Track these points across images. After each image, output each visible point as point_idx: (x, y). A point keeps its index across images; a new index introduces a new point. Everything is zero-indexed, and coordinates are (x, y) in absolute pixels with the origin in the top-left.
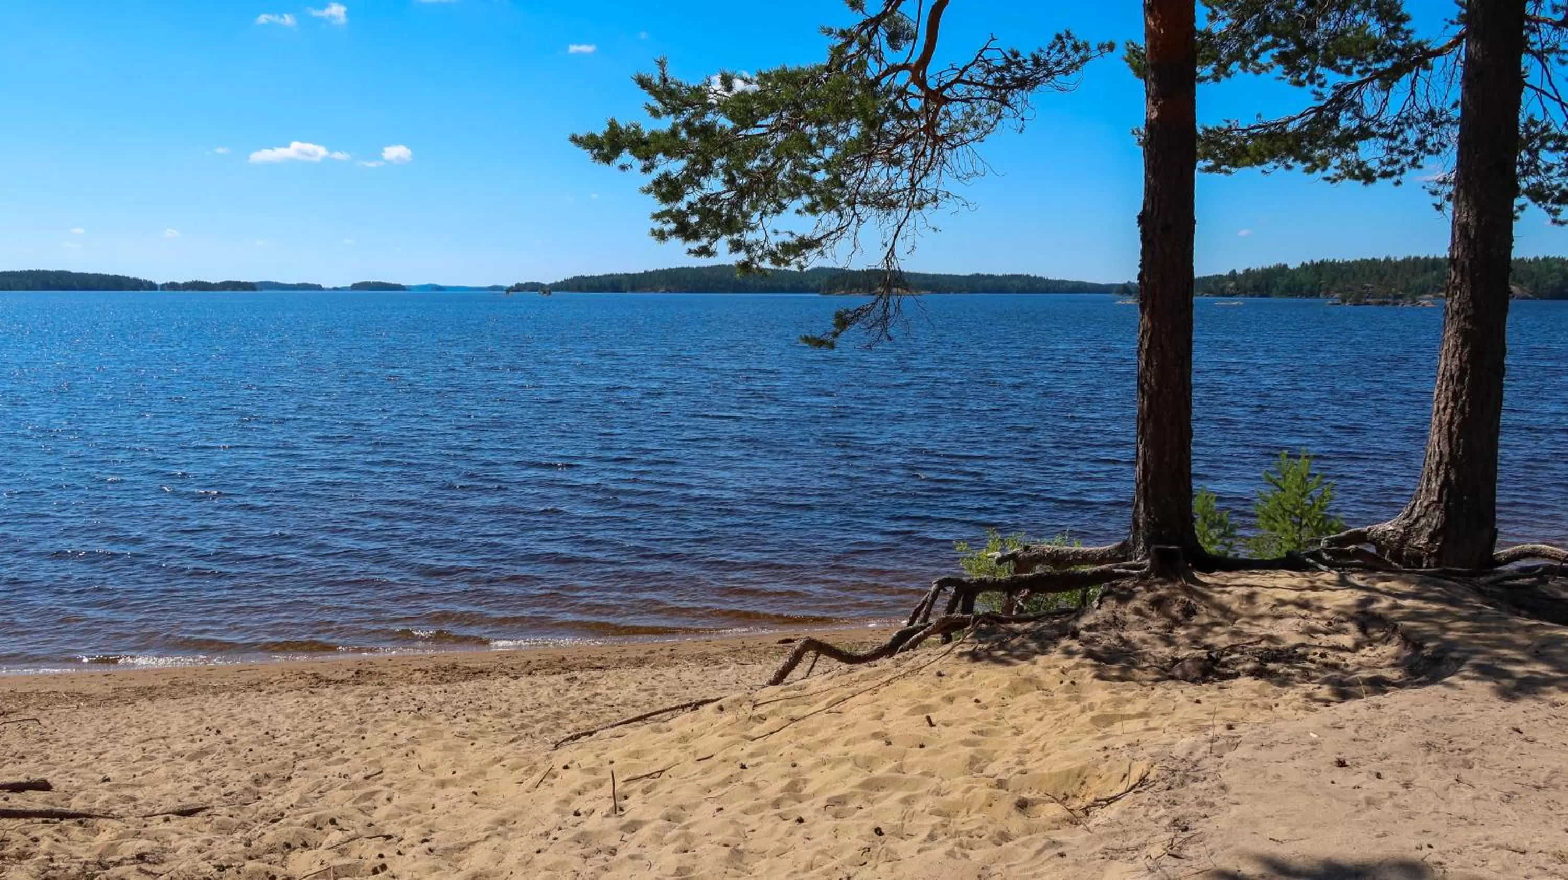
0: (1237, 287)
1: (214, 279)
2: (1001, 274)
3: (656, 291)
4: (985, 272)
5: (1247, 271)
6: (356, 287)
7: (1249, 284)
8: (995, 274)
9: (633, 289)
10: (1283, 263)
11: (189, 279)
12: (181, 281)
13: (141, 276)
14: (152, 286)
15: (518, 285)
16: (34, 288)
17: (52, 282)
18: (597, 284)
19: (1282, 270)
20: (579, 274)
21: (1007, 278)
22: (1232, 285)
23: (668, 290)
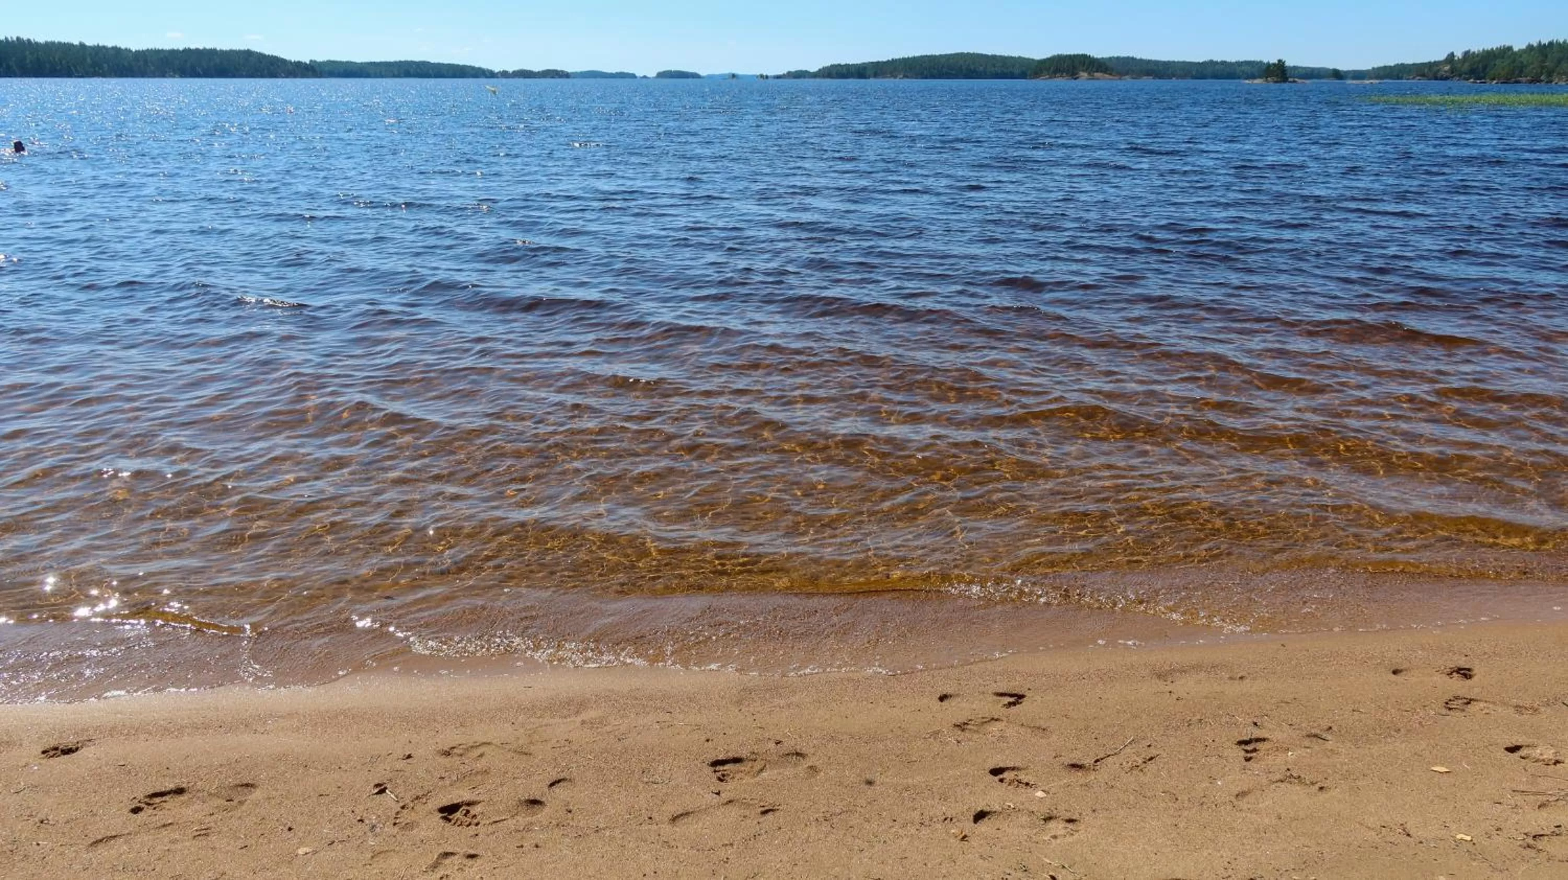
0: (1452, 71)
1: (536, 68)
2: (1234, 61)
3: (895, 77)
4: (1218, 58)
5: (1466, 54)
6: (661, 75)
7: (1466, 67)
8: (1228, 60)
9: (876, 75)
10: (1508, 44)
11: (516, 68)
12: (510, 70)
13: (484, 66)
14: (490, 74)
15: (789, 73)
16: (398, 76)
17: (412, 71)
18: (845, 71)
19: (1505, 52)
20: (836, 62)
21: (1239, 64)
22: (1447, 68)
23: (906, 77)
